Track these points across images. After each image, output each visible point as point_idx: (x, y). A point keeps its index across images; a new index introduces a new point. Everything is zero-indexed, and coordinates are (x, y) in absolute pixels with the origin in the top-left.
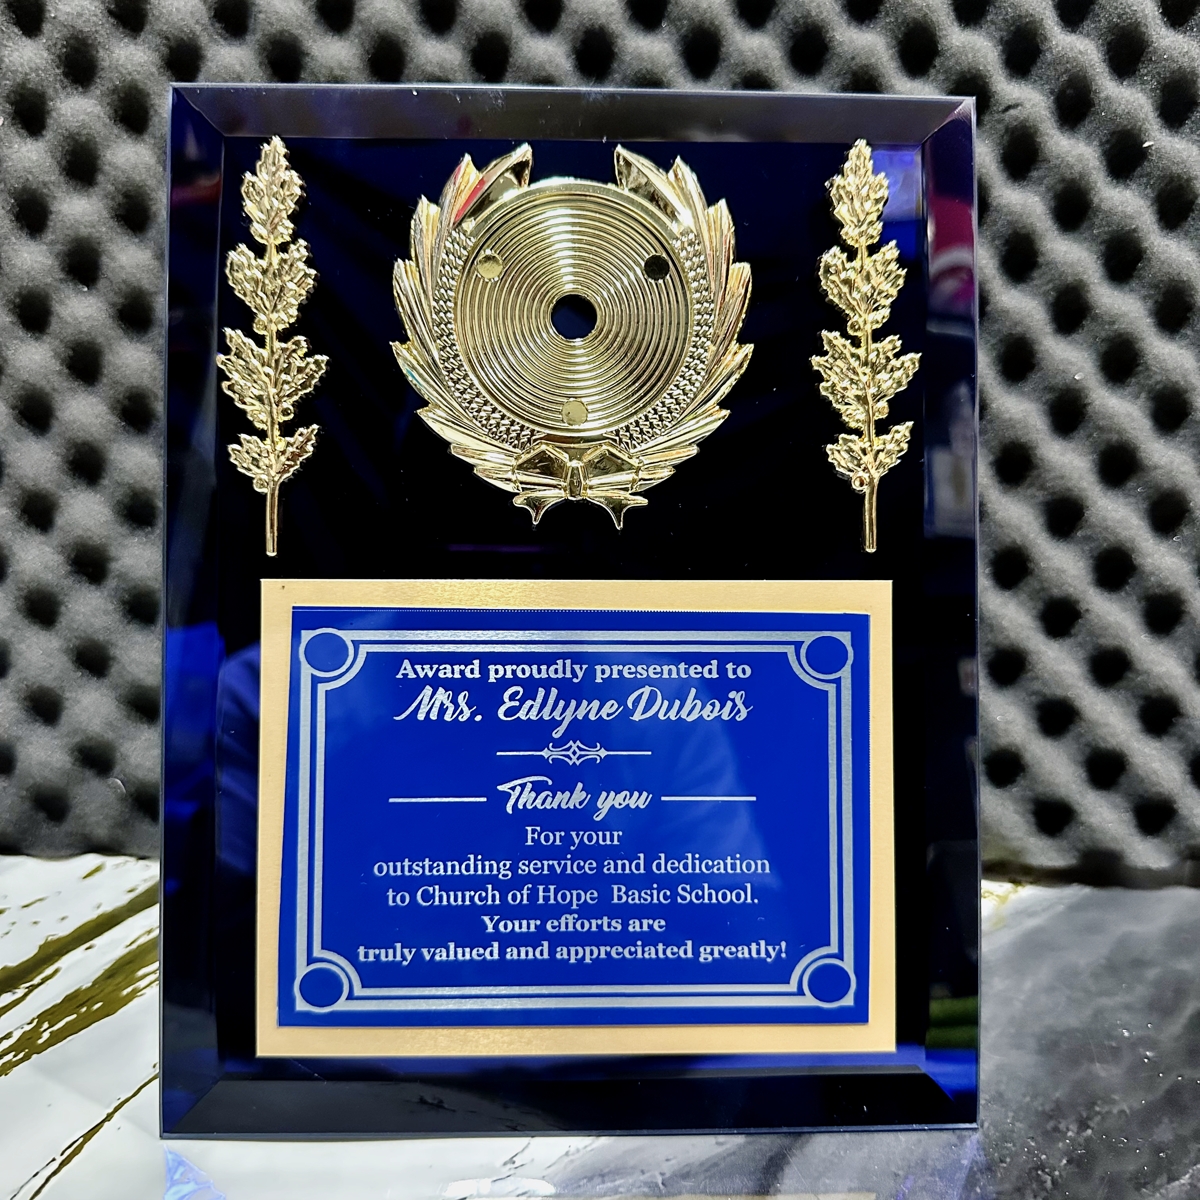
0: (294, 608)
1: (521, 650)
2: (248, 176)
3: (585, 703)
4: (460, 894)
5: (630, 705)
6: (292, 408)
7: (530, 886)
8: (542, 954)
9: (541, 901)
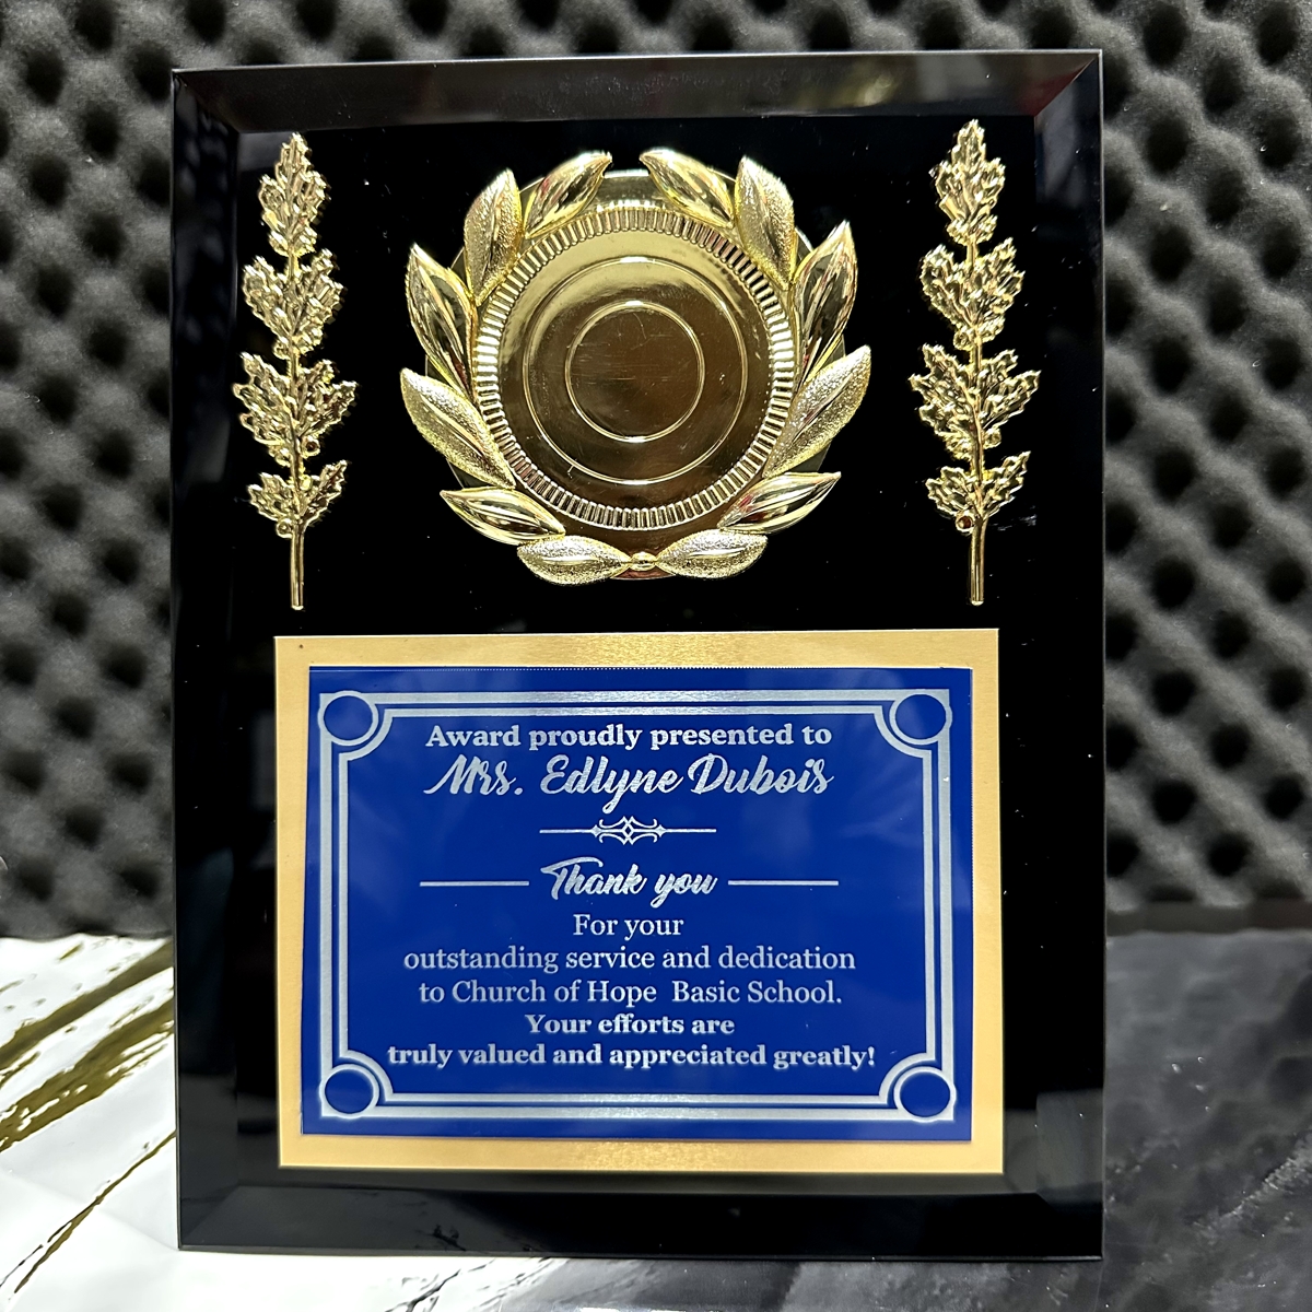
0: (311, 668)
1: (566, 714)
2: (266, 180)
3: (639, 774)
4: (500, 990)
5: (691, 777)
6: (317, 442)
7: (579, 981)
8: (593, 1058)
9: (592, 999)
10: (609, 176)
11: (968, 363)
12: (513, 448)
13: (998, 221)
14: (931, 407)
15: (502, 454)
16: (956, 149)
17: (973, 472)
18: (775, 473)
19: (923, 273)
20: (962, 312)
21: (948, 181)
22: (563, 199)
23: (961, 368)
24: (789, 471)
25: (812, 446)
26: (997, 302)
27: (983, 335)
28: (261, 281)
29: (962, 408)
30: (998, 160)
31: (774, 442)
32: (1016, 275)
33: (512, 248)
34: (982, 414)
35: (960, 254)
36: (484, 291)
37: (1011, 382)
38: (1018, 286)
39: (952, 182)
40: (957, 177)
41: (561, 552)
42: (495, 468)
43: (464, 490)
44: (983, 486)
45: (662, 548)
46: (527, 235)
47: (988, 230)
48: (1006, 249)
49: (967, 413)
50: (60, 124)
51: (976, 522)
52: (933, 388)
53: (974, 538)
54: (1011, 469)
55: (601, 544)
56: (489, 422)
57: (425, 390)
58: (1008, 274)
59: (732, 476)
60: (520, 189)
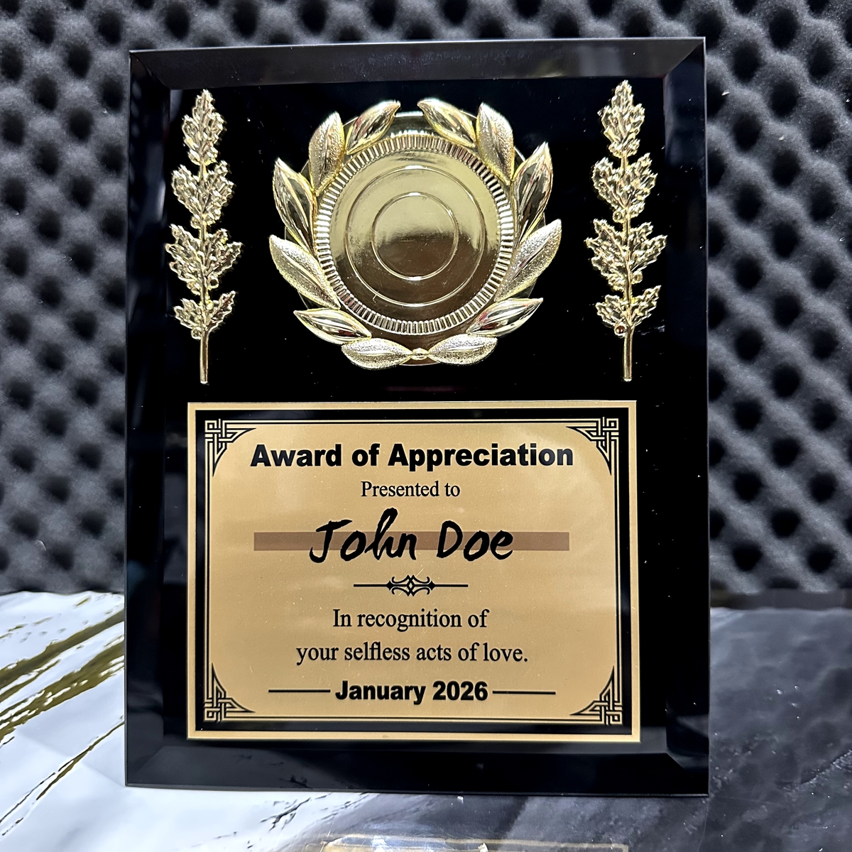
10: (399, 115)
11: (622, 231)
12: (339, 284)
13: (640, 143)
14: (599, 258)
15: (332, 288)
16: (614, 98)
17: (625, 298)
18: (502, 299)
19: (594, 175)
20: (618, 199)
21: (609, 118)
22: (370, 130)
23: (618, 234)
24: (511, 297)
25: (525, 282)
26: (640, 192)
27: (631, 213)
28: (183, 180)
29: (618, 258)
30: (640, 105)
31: (501, 280)
32: (651, 176)
33: (338, 160)
34: (631, 262)
35: (617, 163)
36: (321, 187)
37: (649, 242)
38: (653, 183)
39: (612, 119)
40: (614, 116)
41: (369, 348)
42: (327, 296)
43: (308, 310)
44: (631, 307)
45: (431, 346)
46: (348, 153)
47: (634, 148)
48: (645, 160)
49: (621, 262)
50: (88, 90)
51: (627, 330)
52: (600, 246)
53: (625, 340)
54: (649, 296)
55: (393, 343)
56: (324, 268)
57: (284, 248)
58: (646, 176)
59: (475, 301)
60: (344, 123)
